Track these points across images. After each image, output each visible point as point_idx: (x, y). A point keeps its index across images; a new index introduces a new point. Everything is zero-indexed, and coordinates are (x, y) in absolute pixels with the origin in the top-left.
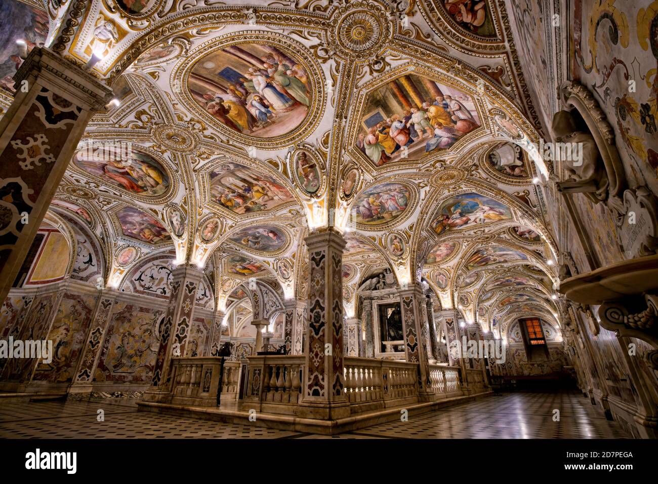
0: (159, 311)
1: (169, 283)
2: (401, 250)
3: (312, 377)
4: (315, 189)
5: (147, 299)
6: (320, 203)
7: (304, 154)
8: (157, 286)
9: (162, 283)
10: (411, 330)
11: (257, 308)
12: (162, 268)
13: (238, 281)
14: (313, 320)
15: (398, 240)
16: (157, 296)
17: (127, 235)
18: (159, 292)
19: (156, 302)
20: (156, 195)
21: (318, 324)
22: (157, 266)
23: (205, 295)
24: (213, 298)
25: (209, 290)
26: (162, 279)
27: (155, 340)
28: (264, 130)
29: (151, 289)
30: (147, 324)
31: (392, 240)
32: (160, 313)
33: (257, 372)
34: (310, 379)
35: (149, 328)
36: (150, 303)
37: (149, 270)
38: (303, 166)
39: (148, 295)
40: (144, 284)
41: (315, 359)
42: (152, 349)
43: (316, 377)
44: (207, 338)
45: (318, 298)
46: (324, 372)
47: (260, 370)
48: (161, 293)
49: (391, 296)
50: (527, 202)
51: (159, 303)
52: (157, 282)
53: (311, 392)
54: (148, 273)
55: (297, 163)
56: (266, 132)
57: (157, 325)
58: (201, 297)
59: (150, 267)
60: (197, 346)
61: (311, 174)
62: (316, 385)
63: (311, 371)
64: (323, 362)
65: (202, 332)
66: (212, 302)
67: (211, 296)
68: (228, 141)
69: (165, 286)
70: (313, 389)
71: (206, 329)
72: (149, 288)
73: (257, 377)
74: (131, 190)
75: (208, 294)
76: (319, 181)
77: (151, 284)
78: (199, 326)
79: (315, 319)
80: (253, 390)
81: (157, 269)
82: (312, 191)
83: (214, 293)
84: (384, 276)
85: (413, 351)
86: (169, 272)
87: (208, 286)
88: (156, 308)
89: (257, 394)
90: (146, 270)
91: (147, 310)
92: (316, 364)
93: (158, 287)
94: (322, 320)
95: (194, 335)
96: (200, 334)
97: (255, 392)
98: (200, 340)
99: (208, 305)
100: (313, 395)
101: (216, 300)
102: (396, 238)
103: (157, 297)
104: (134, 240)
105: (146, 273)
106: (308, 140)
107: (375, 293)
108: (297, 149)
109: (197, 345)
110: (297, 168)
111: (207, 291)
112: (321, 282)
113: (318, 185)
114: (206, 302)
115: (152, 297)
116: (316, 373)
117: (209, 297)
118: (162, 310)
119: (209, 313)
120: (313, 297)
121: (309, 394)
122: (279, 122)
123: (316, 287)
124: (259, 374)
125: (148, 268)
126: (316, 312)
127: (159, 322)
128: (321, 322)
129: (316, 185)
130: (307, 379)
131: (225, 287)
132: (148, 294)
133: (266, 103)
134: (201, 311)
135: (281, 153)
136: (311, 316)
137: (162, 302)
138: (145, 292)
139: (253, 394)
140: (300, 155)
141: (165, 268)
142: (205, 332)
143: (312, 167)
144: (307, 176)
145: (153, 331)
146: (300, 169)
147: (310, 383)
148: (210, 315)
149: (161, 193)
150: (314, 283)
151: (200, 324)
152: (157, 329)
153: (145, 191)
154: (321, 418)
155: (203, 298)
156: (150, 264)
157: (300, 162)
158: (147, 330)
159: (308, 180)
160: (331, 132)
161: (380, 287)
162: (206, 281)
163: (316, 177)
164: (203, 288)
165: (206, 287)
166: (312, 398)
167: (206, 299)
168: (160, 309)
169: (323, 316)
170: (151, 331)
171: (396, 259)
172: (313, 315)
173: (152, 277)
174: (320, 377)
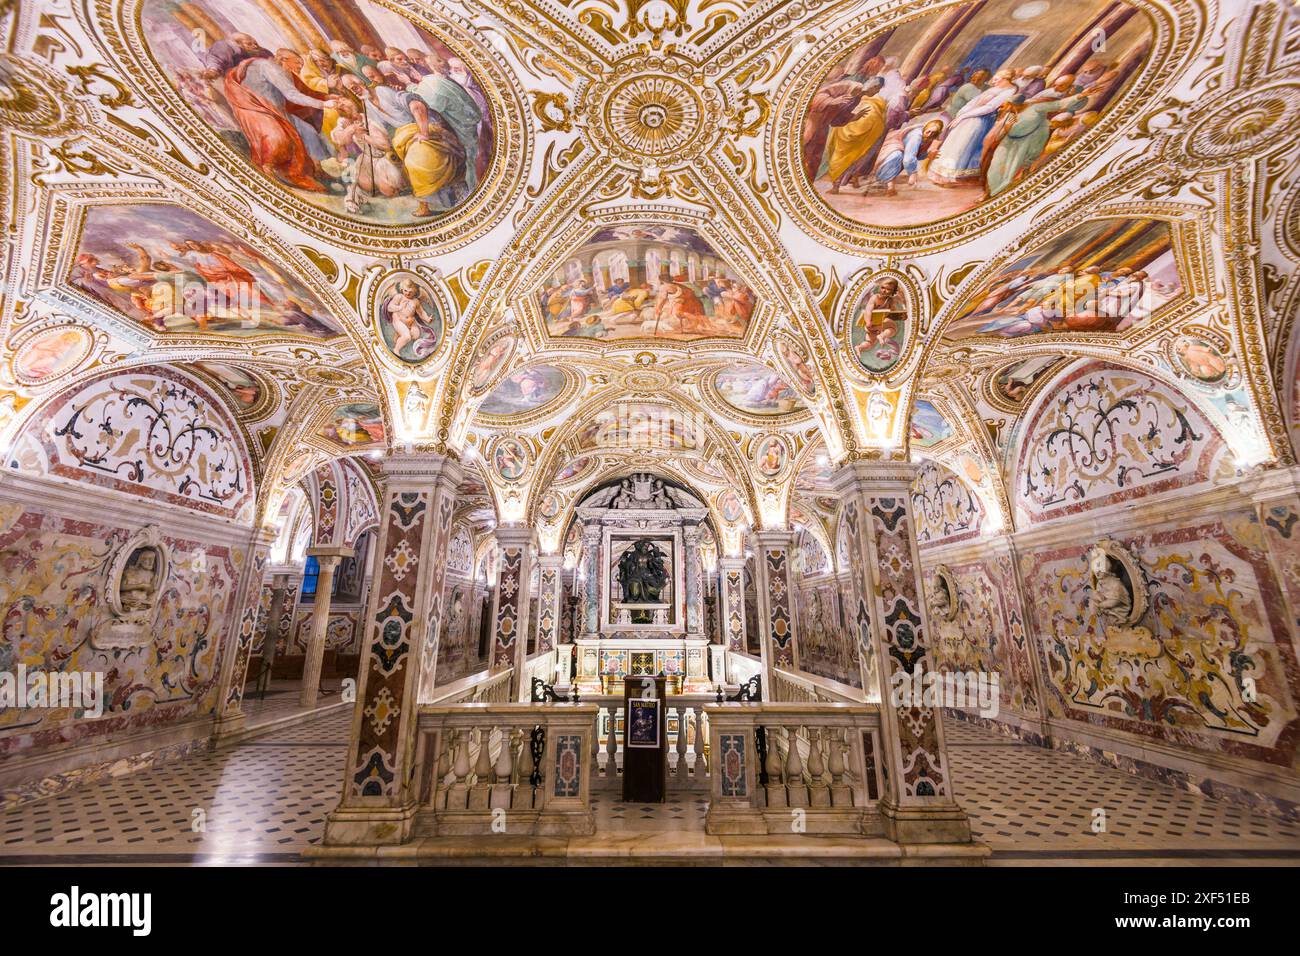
0: (119, 530)
1: (152, 448)
2: (777, 467)
3: (912, 758)
4: (885, 364)
5: (88, 493)
6: (889, 396)
7: (894, 287)
8: (120, 454)
9: (134, 448)
10: (780, 610)
11: (328, 516)
12: (136, 402)
13: (323, 455)
14: (895, 641)
15: (778, 448)
16: (119, 485)
17: (83, 288)
18: (123, 475)
19: (114, 505)
20: (365, 219)
21: (909, 651)
22: (123, 393)
23: (235, 485)
24: (254, 494)
25: (247, 473)
26: (133, 436)
27: (104, 617)
28: (860, 200)
29: (102, 464)
30: (85, 570)
31: (768, 447)
32: (122, 535)
33: (732, 742)
34: (906, 762)
35: (91, 581)
36: (98, 506)
37: (100, 403)
38: (876, 307)
39: (92, 482)
40: (81, 449)
41: (913, 722)
42: (98, 645)
43: (921, 758)
44: (232, 597)
45: (900, 596)
46: (936, 747)
47: (739, 739)
48: (131, 477)
49: (643, 523)
50: (994, 436)
51: (123, 507)
52: (119, 442)
53: (913, 789)
54: (96, 413)
55: (868, 296)
56: (858, 207)
57: (116, 573)
58: (229, 490)
59: (103, 396)
60: (208, 620)
61: (887, 331)
62: (923, 773)
63: (907, 746)
64: (934, 728)
65: (222, 583)
66: (251, 506)
67: (250, 489)
68: (765, 186)
69: (143, 457)
70: (917, 782)
71: (231, 573)
72: (95, 461)
73: (733, 753)
74: (266, 168)
75: (243, 483)
76: (898, 351)
77: (102, 449)
78: (216, 568)
79: (899, 639)
80: (725, 784)
81: (121, 404)
82: (875, 366)
83: (258, 483)
84: (631, 485)
85: (782, 645)
86: (154, 416)
87: (245, 461)
88: (112, 521)
89: (740, 794)
90: (90, 402)
91: (87, 529)
92: (918, 732)
93: (124, 458)
94: (917, 642)
95: (202, 592)
96: (216, 590)
97: (734, 789)
98: (217, 603)
99: (241, 511)
100: (918, 794)
101: (261, 498)
102: (776, 443)
103: (117, 487)
104: (99, 309)
105: (89, 413)
106: (920, 262)
107: (611, 515)
108: (889, 270)
109: (207, 617)
110: (861, 307)
111: (242, 474)
112: (903, 565)
113: (893, 358)
114: (239, 505)
115: (105, 490)
116: (919, 750)
117: (245, 492)
118: (129, 526)
119: (243, 533)
120: (888, 594)
121: (909, 793)
122: (903, 199)
123: (893, 572)
124: (740, 747)
125: (96, 398)
126: (901, 626)
127: (121, 562)
128: (915, 646)
129: (888, 358)
130: (899, 763)
131: (291, 468)
132: (93, 478)
133: (932, 149)
134: (226, 529)
135: (844, 264)
136: (889, 632)
137: (133, 503)
138: (85, 473)
139: (727, 793)
140: (884, 283)
141: (144, 402)
142: (228, 581)
143: (899, 317)
144: (874, 331)
145: (100, 590)
146: (867, 312)
147: (909, 769)
148: (244, 537)
149: (393, 222)
150: (888, 565)
151: (219, 561)
152: (114, 584)
153: (329, 191)
154: (954, 839)
155: (232, 494)
156: (103, 386)
157: (874, 298)
158: (84, 589)
159: (874, 342)
160: (981, 265)
161: (621, 505)
162: (241, 448)
163: (895, 342)
164: (233, 467)
165: (241, 465)
166: (919, 802)
167: (238, 496)
168: (123, 526)
169: (920, 636)
170: (94, 592)
171: (764, 480)
172: (893, 630)
173: (106, 426)
174: (931, 758)
